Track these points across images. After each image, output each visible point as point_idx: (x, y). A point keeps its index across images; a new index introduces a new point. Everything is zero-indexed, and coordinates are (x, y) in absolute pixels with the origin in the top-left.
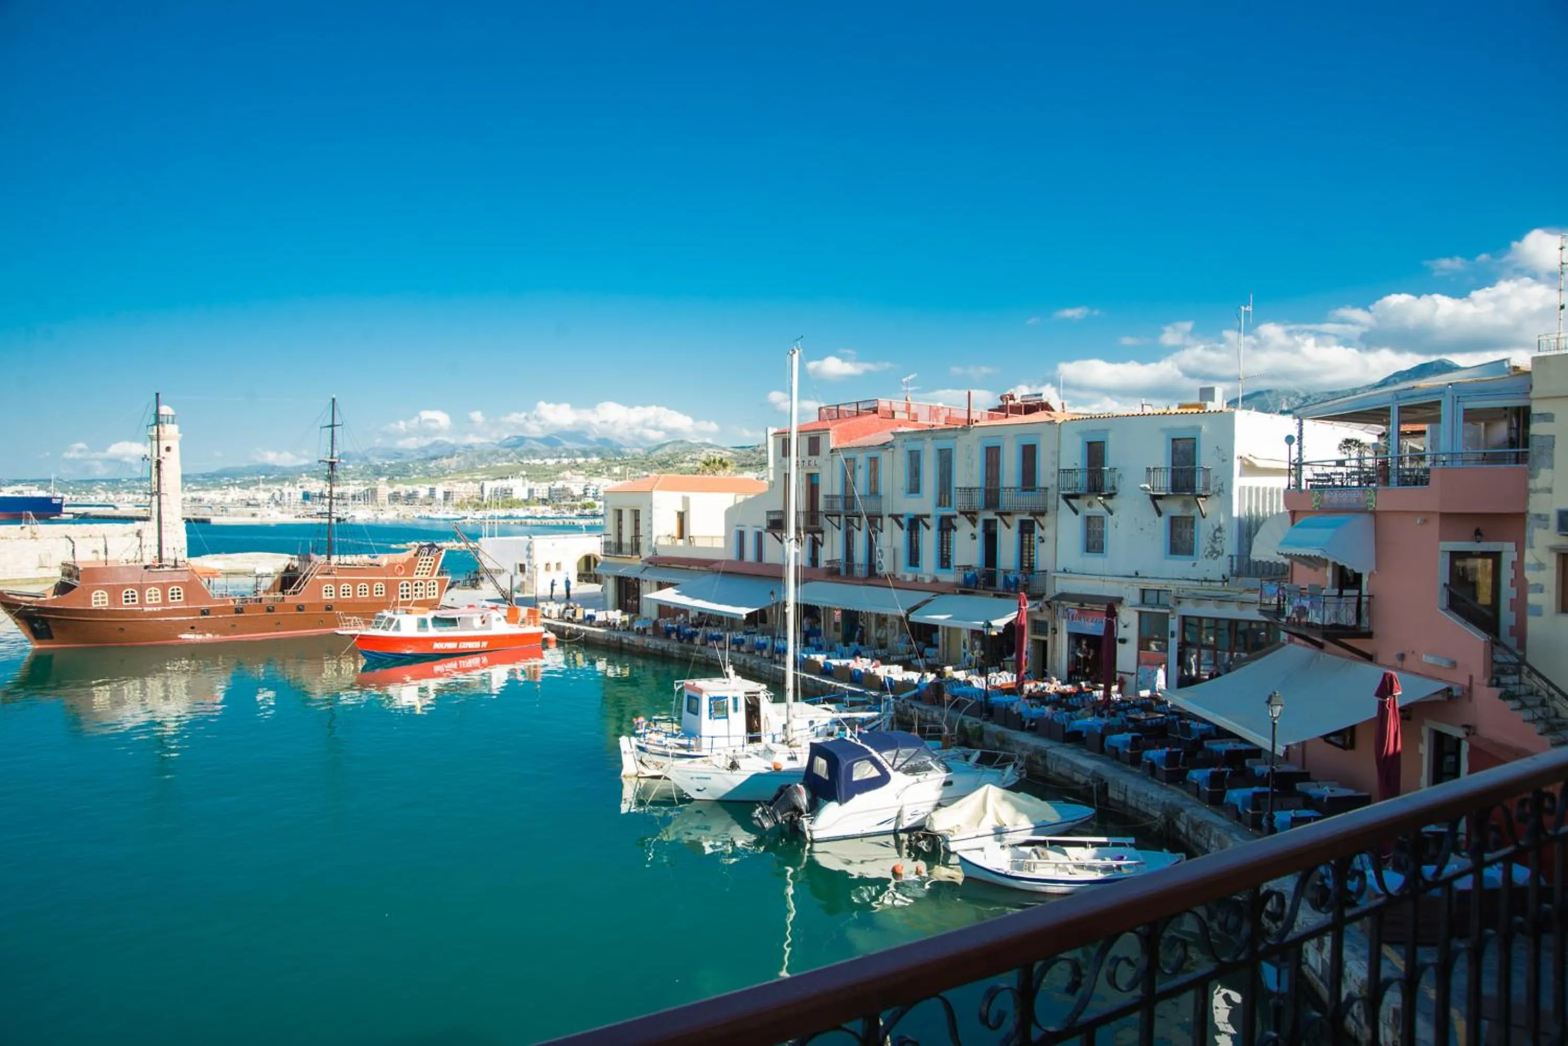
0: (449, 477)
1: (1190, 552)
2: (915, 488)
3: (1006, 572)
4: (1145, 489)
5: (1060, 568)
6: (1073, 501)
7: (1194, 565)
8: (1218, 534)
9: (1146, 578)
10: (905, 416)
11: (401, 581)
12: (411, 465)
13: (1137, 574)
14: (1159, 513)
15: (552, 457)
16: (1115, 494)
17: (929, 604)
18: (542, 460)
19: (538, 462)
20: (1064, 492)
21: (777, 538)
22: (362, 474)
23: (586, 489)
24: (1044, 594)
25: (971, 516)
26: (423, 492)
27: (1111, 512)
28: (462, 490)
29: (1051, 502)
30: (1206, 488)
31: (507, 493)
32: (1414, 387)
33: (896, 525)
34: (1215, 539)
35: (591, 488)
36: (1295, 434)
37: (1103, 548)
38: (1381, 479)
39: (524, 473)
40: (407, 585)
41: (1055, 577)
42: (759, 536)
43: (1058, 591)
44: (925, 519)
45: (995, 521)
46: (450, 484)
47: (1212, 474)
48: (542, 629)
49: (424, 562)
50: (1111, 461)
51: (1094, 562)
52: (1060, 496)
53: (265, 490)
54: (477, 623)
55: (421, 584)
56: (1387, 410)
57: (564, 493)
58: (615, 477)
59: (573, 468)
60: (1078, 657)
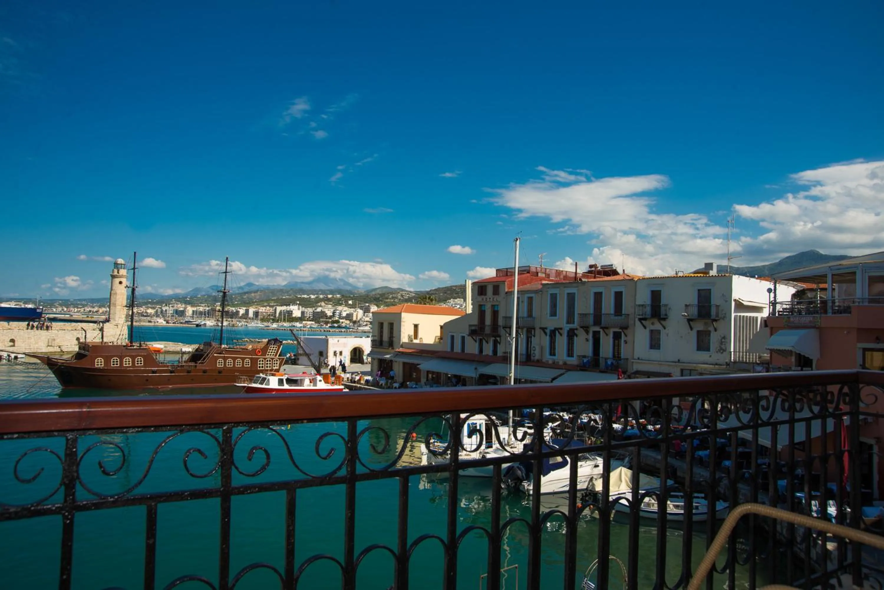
0: (256, 304)
1: (708, 349)
2: (553, 313)
3: (606, 359)
4: (685, 315)
5: (636, 357)
6: (643, 321)
7: (710, 356)
8: (723, 340)
9: (684, 363)
10: (544, 275)
11: (259, 358)
12: (233, 296)
13: (679, 360)
14: (691, 329)
15: (314, 295)
16: (667, 318)
17: (563, 376)
18: (308, 295)
19: (305, 296)
20: (639, 317)
21: (474, 339)
22: (206, 301)
23: (334, 313)
24: (627, 371)
25: (586, 329)
26: (242, 311)
27: (665, 328)
28: (264, 311)
29: (631, 322)
30: (717, 315)
31: (290, 313)
32: (840, 265)
33: (542, 332)
34: (721, 343)
35: (337, 311)
36: (773, 288)
37: (660, 347)
38: (822, 311)
39: (298, 302)
40: (263, 361)
41: (633, 362)
42: (463, 338)
43: (635, 370)
44: (560, 330)
45: (599, 332)
46: (256, 308)
47: (720, 308)
48: (343, 387)
49: (272, 348)
50: (664, 301)
51: (654, 354)
52: (637, 319)
53: (151, 308)
54: (307, 382)
55: (270, 361)
56: (825, 276)
57: (323, 314)
58: (349, 306)
59: (325, 300)
60: (644, 405)
